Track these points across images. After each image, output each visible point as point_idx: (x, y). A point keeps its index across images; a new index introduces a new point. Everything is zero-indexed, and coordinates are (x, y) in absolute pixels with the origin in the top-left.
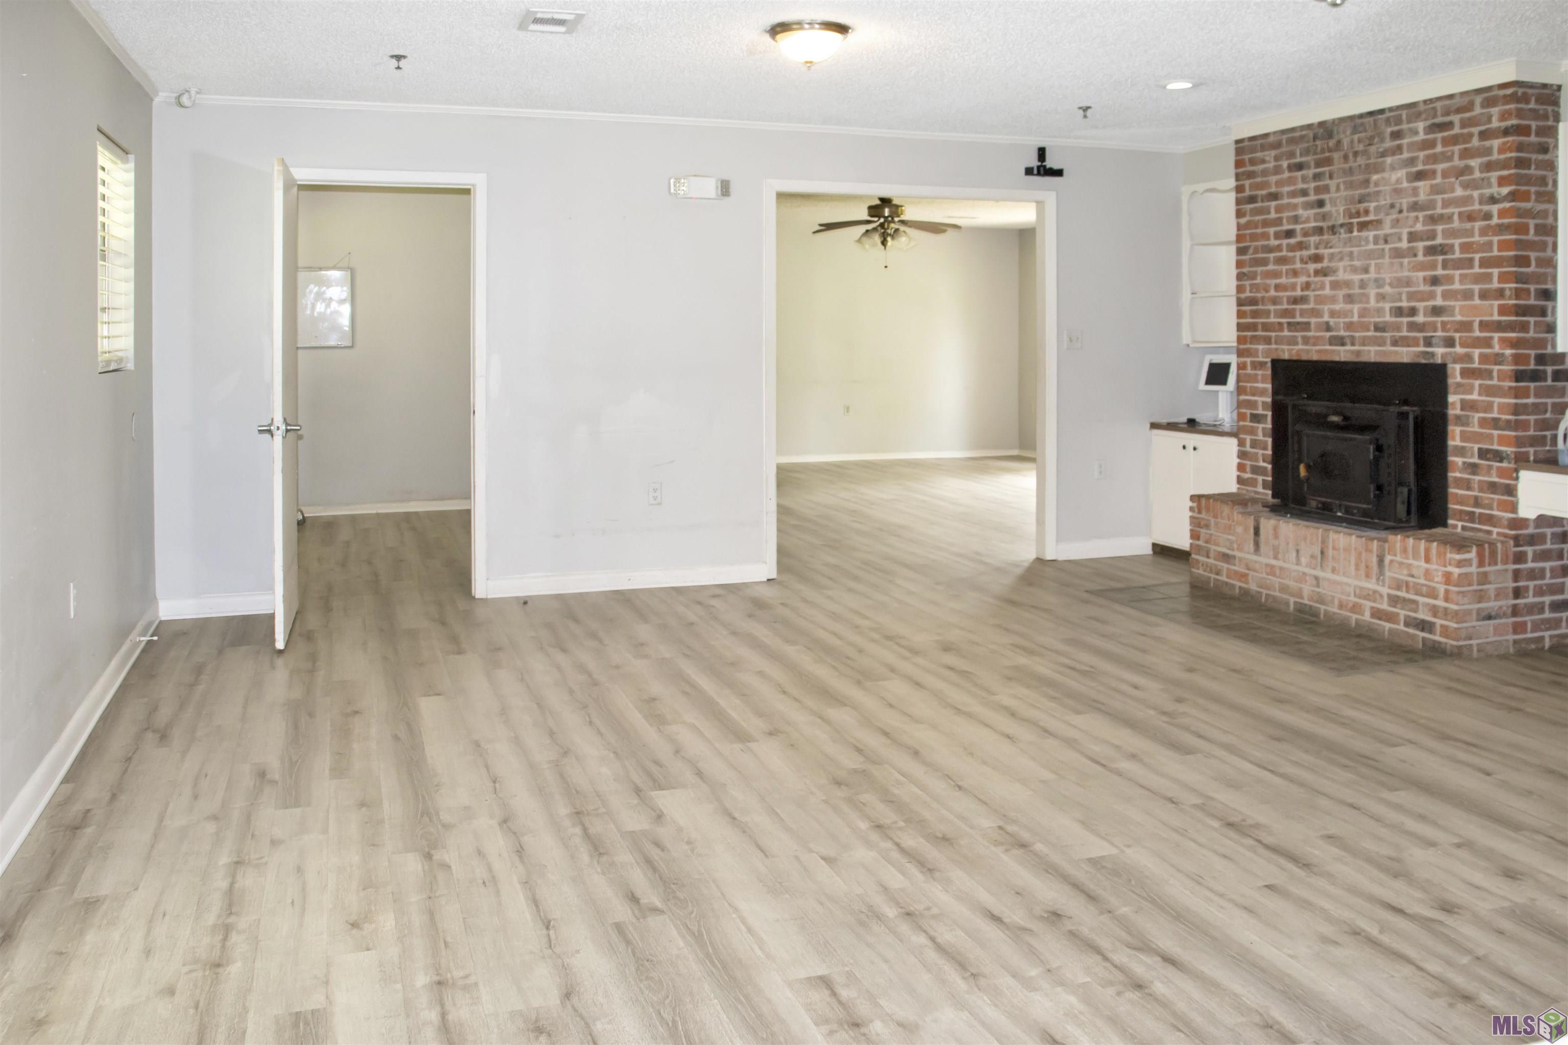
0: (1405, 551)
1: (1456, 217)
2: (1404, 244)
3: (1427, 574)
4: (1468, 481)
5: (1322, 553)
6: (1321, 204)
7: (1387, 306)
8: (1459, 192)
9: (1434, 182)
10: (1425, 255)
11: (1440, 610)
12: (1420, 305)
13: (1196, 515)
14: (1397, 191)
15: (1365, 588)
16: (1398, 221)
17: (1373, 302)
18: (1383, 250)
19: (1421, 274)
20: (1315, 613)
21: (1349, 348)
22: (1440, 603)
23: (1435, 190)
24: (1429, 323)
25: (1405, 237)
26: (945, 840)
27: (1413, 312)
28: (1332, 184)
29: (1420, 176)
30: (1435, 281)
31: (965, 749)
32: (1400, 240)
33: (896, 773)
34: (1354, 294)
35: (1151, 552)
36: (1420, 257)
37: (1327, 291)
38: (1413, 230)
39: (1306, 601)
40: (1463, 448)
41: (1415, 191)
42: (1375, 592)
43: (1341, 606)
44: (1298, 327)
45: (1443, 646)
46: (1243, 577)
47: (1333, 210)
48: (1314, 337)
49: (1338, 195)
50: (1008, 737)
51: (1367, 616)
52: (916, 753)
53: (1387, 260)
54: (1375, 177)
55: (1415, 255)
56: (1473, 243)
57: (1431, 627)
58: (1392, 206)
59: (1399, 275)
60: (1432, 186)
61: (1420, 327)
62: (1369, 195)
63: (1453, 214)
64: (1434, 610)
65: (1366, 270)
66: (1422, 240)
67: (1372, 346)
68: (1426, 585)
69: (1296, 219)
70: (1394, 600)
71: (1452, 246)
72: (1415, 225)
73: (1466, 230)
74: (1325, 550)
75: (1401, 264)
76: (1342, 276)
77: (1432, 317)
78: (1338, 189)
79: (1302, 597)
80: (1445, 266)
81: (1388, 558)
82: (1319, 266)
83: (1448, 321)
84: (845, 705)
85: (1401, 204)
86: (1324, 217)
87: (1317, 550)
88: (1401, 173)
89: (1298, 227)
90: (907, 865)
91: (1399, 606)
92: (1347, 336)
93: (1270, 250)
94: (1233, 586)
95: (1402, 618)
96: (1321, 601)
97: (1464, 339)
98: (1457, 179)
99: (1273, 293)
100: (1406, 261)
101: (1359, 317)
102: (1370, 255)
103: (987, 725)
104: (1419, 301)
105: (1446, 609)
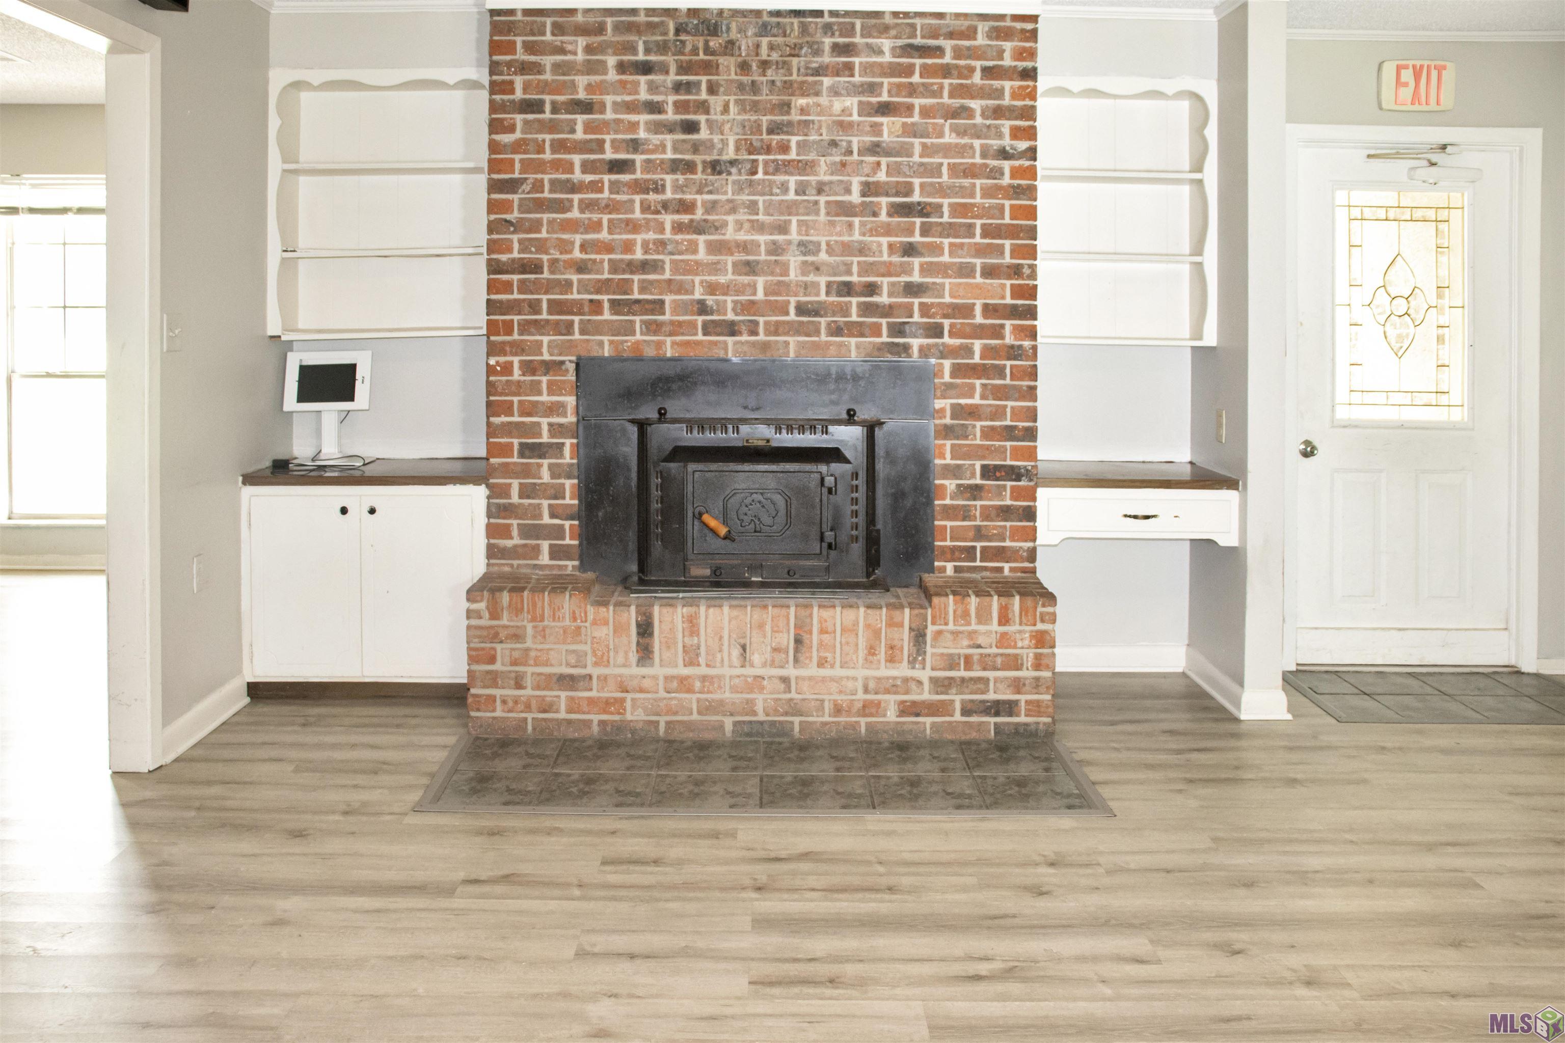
0: (966, 614)
1: (945, 170)
2: (855, 197)
3: (1004, 640)
4: (966, 509)
5: (798, 641)
6: (691, 127)
7: (823, 281)
8: (949, 138)
9: (909, 120)
10: (890, 215)
11: (1027, 682)
12: (885, 282)
13: (485, 622)
14: (844, 126)
15: (888, 678)
16: (843, 164)
17: (793, 275)
18: (816, 203)
19: (884, 241)
20: (782, 730)
21: (745, 338)
22: (1027, 673)
23: (911, 131)
24: (900, 305)
25: (856, 189)
27: (872, 289)
28: (716, 102)
29: (885, 109)
30: (910, 250)
32: (848, 191)
34: (758, 262)
35: (248, 700)
36: (883, 217)
37: (702, 255)
38: (871, 179)
39: (761, 717)
40: (959, 467)
41: (876, 129)
42: (906, 680)
43: (838, 710)
44: (636, 307)
45: (1033, 727)
46: (606, 705)
47: (716, 138)
48: (672, 323)
49: (725, 117)
51: (891, 715)
53: (822, 217)
54: (802, 101)
55: (875, 214)
56: (973, 205)
57: (1010, 708)
58: (834, 144)
59: (846, 238)
60: (904, 125)
61: (886, 312)
62: (790, 124)
63: (941, 164)
64: (1017, 685)
65: (783, 229)
66: (887, 195)
67: (791, 336)
68: (1002, 655)
69: (635, 145)
70: (941, 685)
71: (940, 206)
72: (875, 173)
73: (961, 187)
74: (806, 637)
75: (850, 225)
76: (730, 234)
77: (906, 297)
78: (726, 109)
79: (755, 713)
80: (926, 230)
81: (931, 629)
82: (685, 218)
83: (932, 304)
85: (850, 142)
86: (696, 148)
87: (787, 639)
88: (852, 102)
89: (639, 158)
91: (954, 691)
92: (743, 321)
93: (574, 188)
94: (587, 724)
95: (958, 706)
96: (794, 709)
97: (958, 326)
98: (946, 121)
99: (577, 254)
100: (856, 221)
101: (766, 295)
102: (790, 208)
104: (883, 275)
105: (1037, 679)
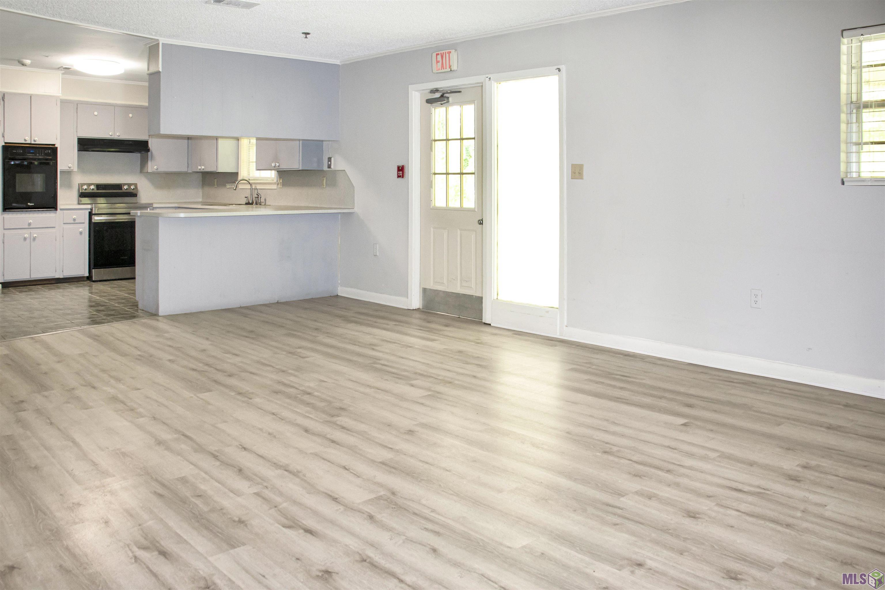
26: (276, 392)
31: (275, 437)
33: (313, 418)
50: (245, 449)
52: (307, 431)
84: (381, 463)
90: (290, 383)
103: (261, 457)
